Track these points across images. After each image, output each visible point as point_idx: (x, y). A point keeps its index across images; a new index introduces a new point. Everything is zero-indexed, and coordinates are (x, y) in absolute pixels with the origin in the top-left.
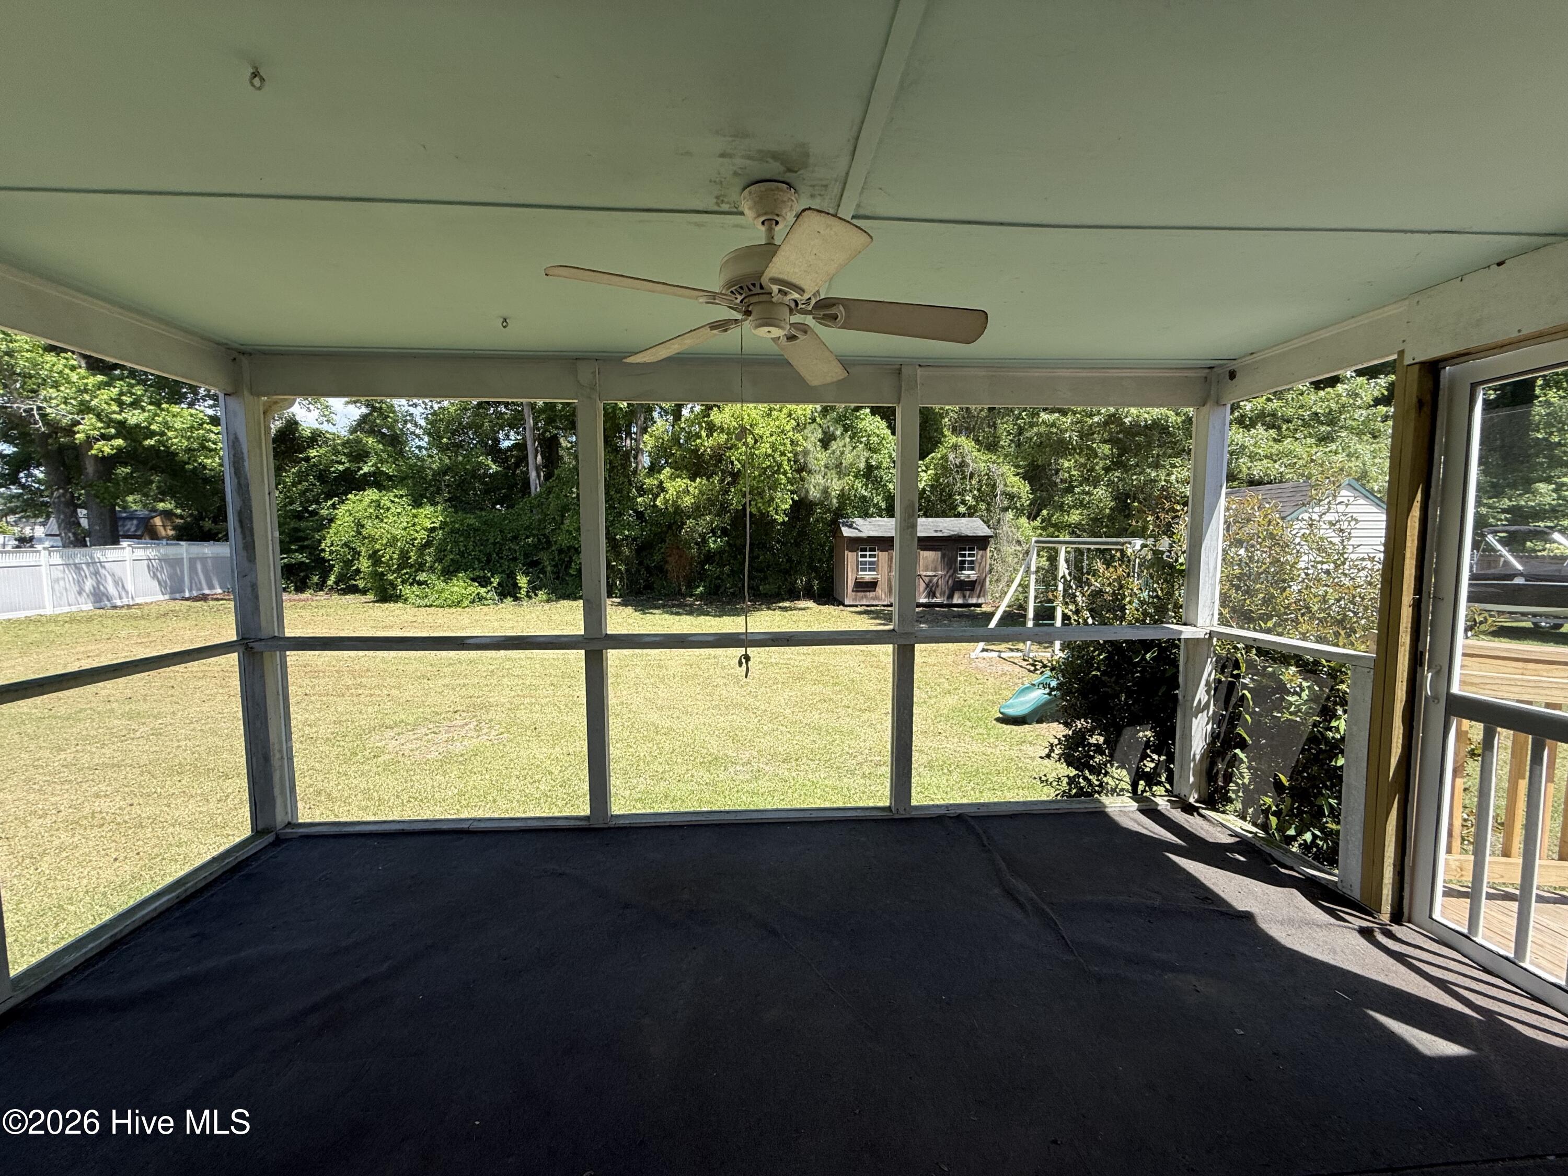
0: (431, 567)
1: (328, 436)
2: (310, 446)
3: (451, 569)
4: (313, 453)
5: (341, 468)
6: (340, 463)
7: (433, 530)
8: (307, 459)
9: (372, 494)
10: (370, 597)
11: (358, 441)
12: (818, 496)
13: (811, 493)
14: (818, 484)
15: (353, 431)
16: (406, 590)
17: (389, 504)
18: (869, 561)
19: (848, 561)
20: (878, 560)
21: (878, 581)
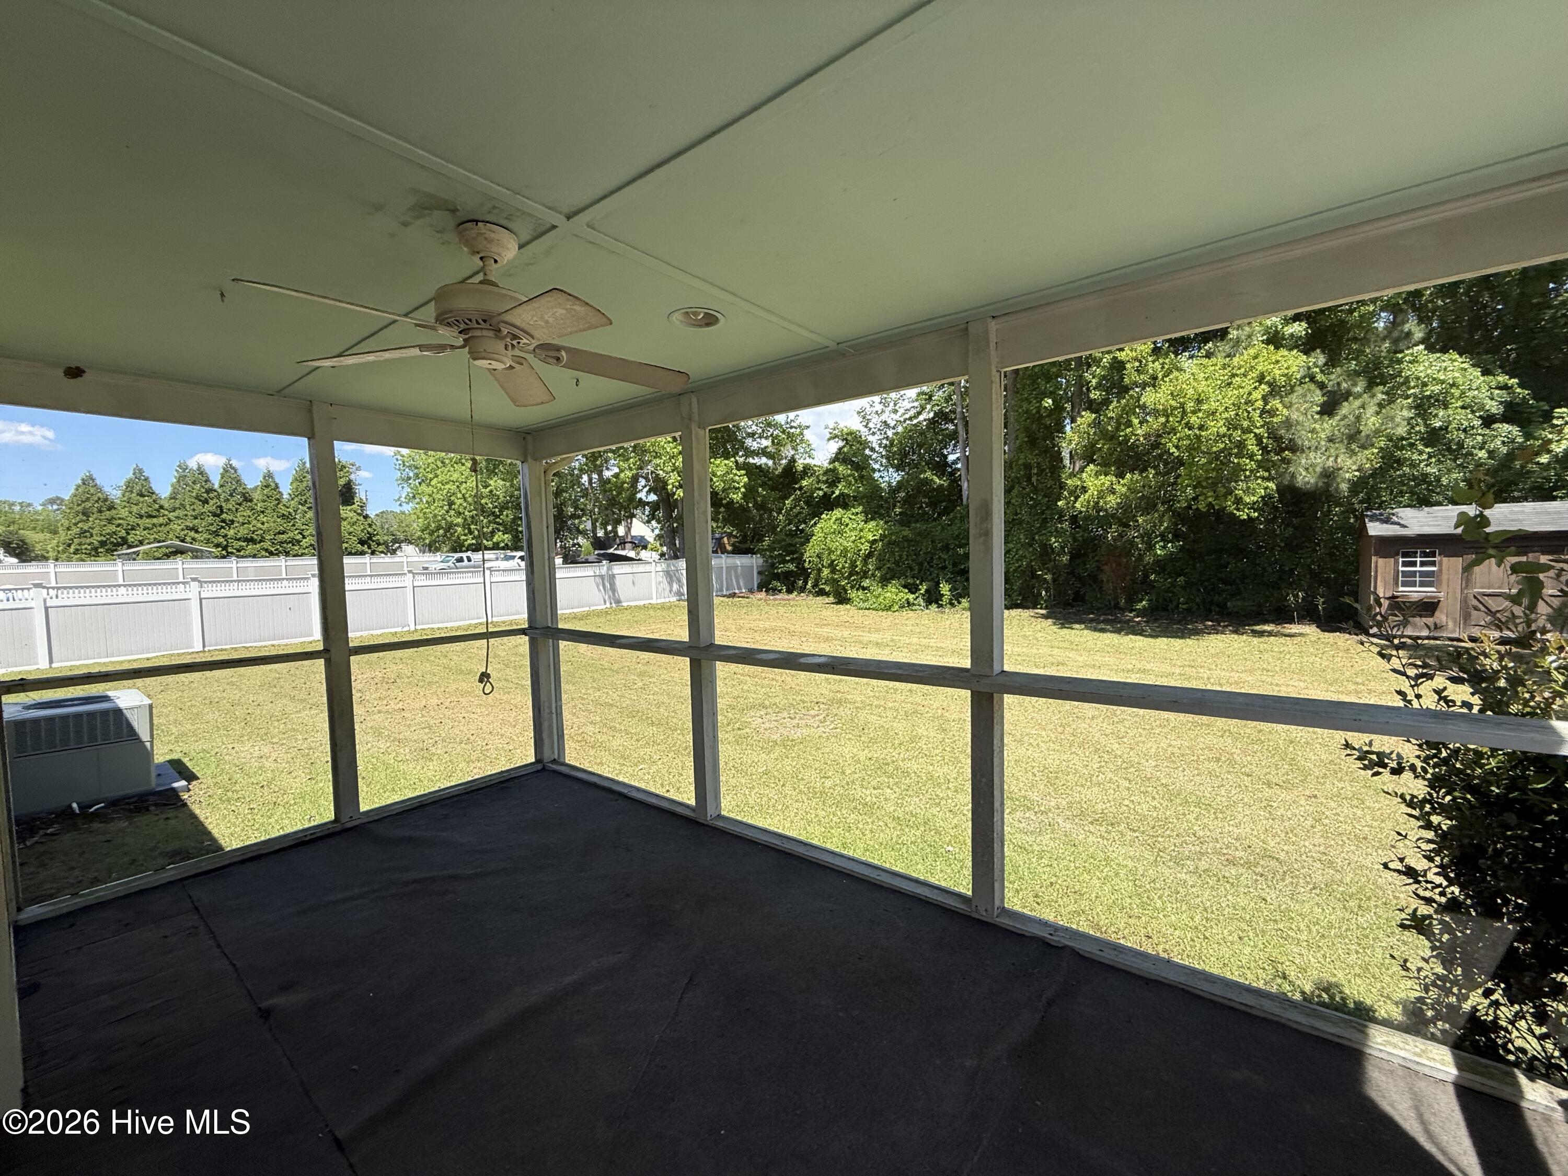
0: (873, 574)
1: (816, 468)
2: (803, 479)
3: (888, 576)
4: (804, 483)
5: (821, 493)
6: (820, 489)
7: (874, 542)
8: (801, 488)
9: (838, 513)
10: (831, 599)
11: (834, 470)
12: (1312, 481)
13: (1300, 479)
14: (1313, 465)
15: (832, 461)
16: (852, 594)
17: (847, 521)
18: (1419, 571)
19: (1376, 572)
20: (1440, 570)
21: (1439, 601)
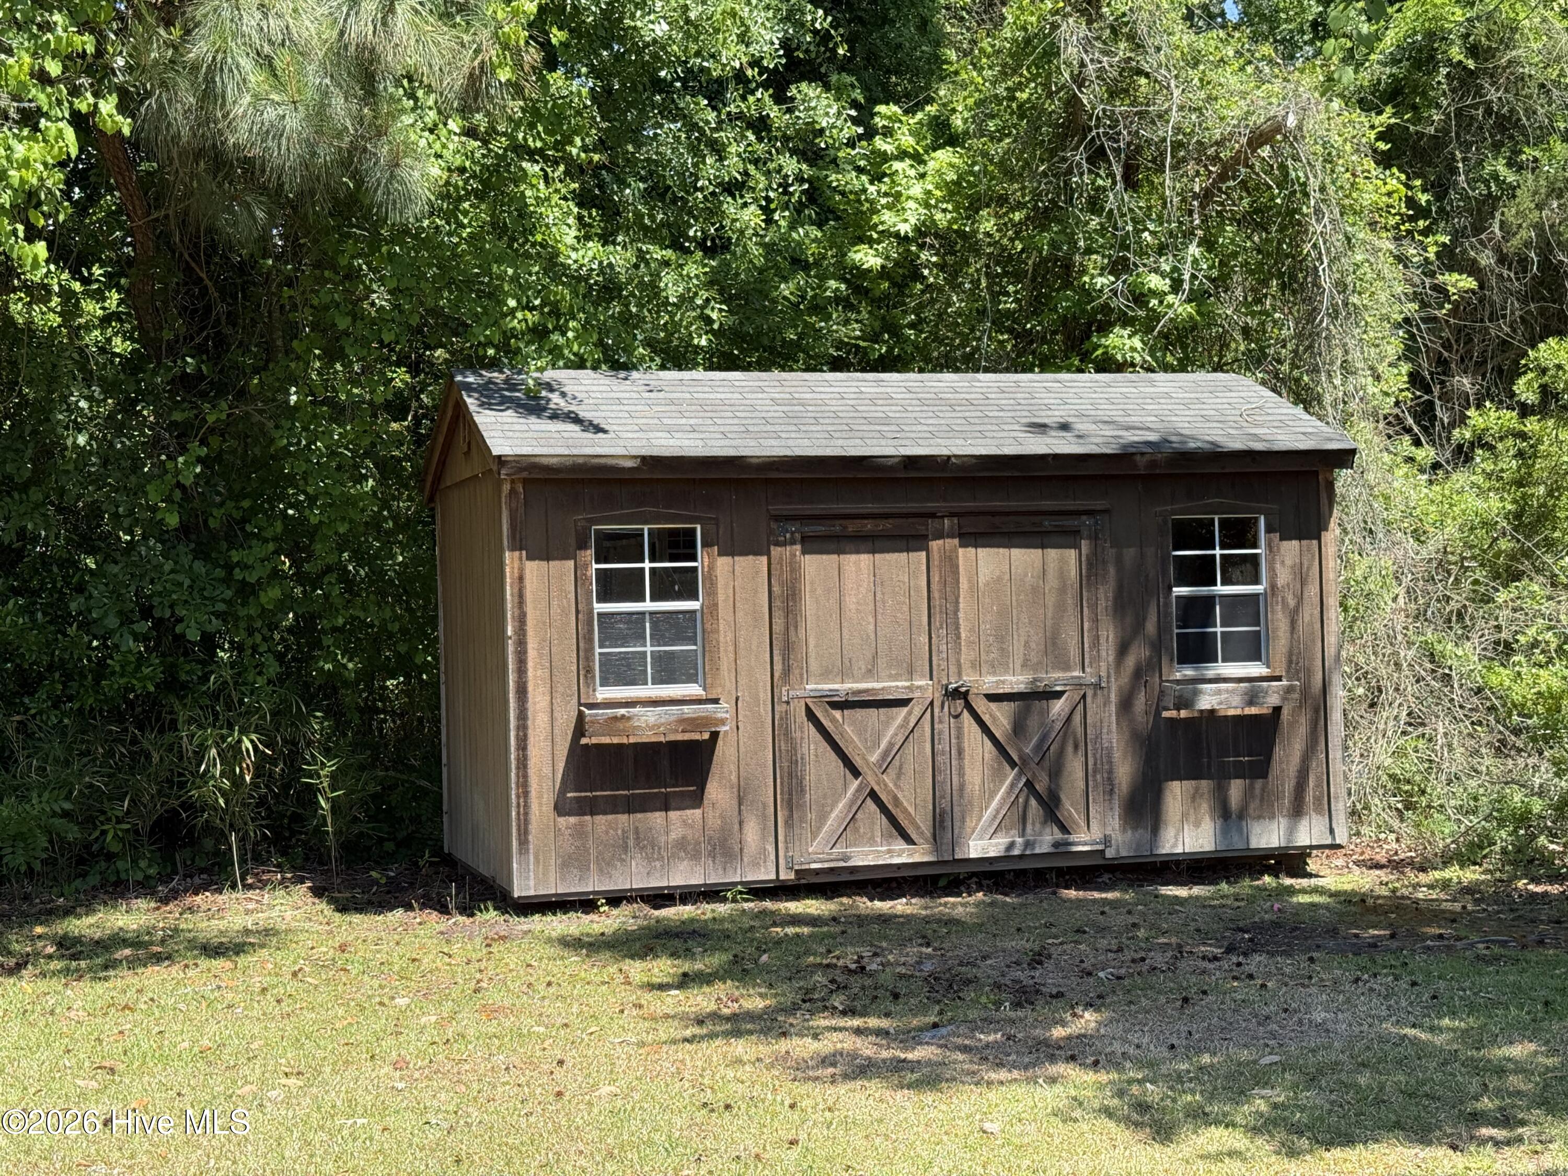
18: (652, 613)
19: (521, 620)
20: (712, 608)
21: (715, 735)
